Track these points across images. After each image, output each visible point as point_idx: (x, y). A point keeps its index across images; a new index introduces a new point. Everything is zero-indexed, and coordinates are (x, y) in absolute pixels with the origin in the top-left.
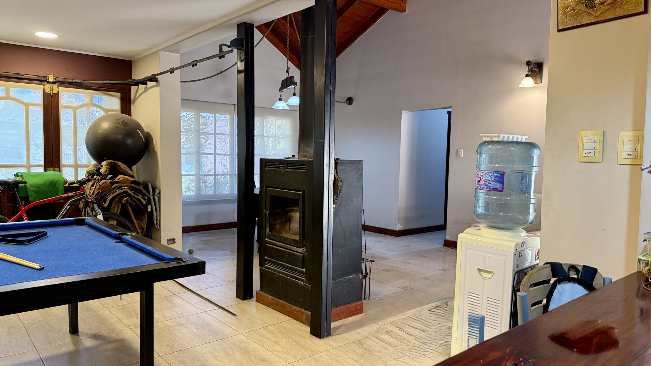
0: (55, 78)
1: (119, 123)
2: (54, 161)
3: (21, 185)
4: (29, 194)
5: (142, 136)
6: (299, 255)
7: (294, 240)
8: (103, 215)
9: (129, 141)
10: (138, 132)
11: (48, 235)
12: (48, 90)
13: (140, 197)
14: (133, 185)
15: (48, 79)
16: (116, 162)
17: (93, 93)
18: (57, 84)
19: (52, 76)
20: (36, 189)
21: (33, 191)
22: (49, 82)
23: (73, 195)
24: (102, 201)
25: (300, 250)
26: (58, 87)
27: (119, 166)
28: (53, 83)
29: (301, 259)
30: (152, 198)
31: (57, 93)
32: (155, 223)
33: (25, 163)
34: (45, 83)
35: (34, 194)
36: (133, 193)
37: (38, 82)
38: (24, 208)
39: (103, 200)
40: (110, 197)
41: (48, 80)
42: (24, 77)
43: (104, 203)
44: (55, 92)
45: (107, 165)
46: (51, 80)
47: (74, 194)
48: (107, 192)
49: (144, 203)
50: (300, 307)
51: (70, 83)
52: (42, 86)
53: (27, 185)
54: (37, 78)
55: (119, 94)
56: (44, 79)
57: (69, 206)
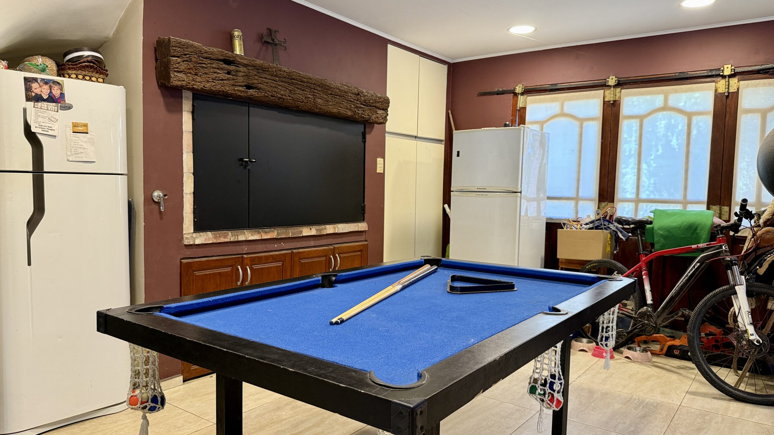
0: (733, 68)
2: (722, 196)
3: (648, 226)
12: (722, 90)
15: (723, 71)
18: (737, 77)
19: (730, 66)
21: (661, 235)
22: (724, 77)
23: (706, 246)
26: (738, 82)
28: (731, 76)
34: (719, 79)
35: (662, 239)
37: (708, 80)
38: (644, 259)
41: (721, 74)
43: (758, 267)
44: (732, 90)
46: (727, 72)
51: (758, 72)
52: (713, 84)
54: (706, 74)
56: (717, 73)
57: (698, 264)
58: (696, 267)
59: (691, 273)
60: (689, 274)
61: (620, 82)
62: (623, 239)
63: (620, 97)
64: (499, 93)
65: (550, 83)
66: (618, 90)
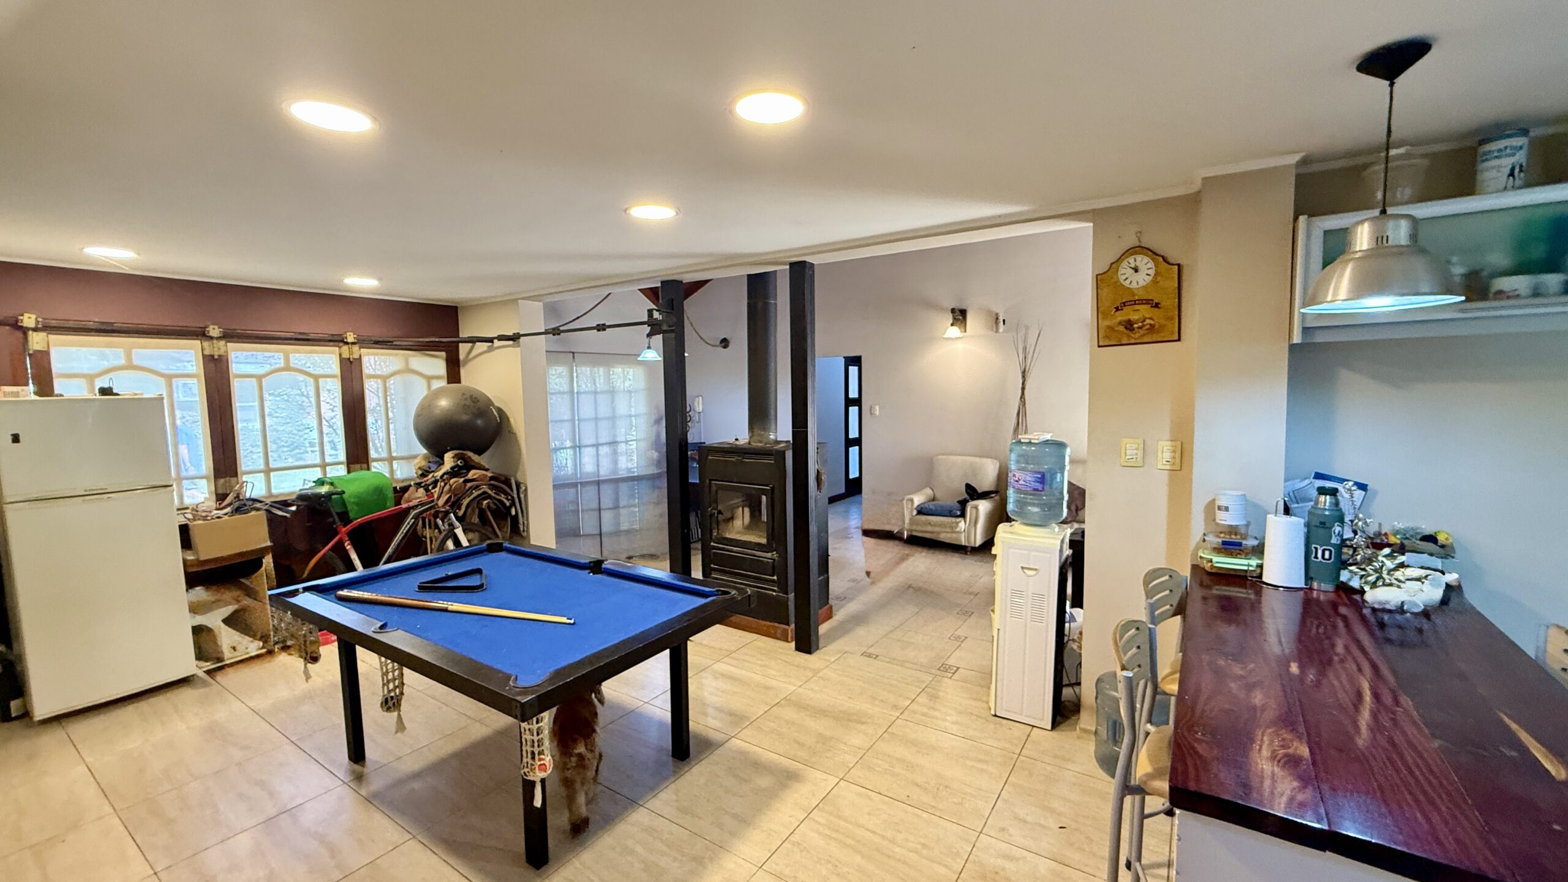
0: (355, 336)
1: (466, 399)
2: (360, 454)
5: (496, 414)
6: (768, 562)
9: (479, 422)
10: (489, 408)
12: (346, 355)
13: (502, 497)
14: (492, 482)
15: (346, 338)
16: (464, 452)
17: (407, 354)
19: (352, 334)
20: (356, 500)
22: (347, 343)
25: (769, 555)
26: (360, 349)
27: (470, 457)
28: (353, 343)
30: (515, 496)
31: (359, 357)
32: (522, 529)
33: (318, 460)
34: (341, 344)
35: (356, 507)
36: (495, 493)
37: (332, 344)
40: (465, 502)
41: (346, 340)
42: (309, 337)
45: (453, 457)
46: (351, 339)
49: (508, 504)
51: (376, 342)
52: (337, 349)
53: (345, 496)
54: (330, 338)
55: (443, 354)
56: (340, 338)
57: (413, 520)
59: (407, 529)
60: (405, 531)
61: (225, 334)
62: (286, 516)
63: (226, 352)
65: (97, 320)
66: (222, 343)
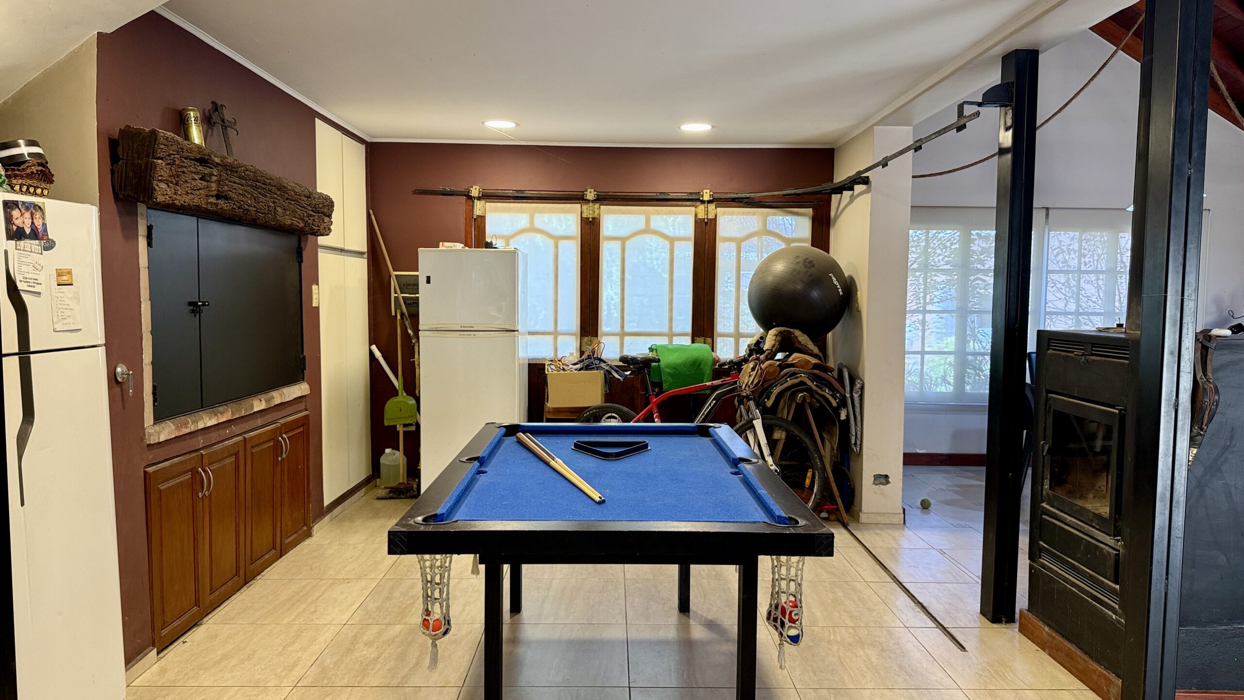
0: (711, 193)
1: (798, 263)
2: (705, 327)
3: (653, 364)
4: (664, 379)
5: (838, 284)
6: (1109, 553)
7: (1099, 517)
8: (763, 419)
9: (815, 294)
10: (831, 277)
11: (649, 448)
12: (701, 216)
13: (827, 393)
14: (816, 371)
15: (702, 197)
16: (792, 330)
17: (768, 212)
18: (714, 204)
19: (708, 191)
20: (673, 371)
21: (669, 374)
22: (703, 202)
23: (721, 383)
24: (764, 397)
25: (1109, 540)
26: (716, 208)
27: (796, 337)
28: (709, 202)
29: (1112, 562)
30: (848, 395)
31: (714, 217)
32: (853, 442)
33: (666, 330)
34: (698, 203)
35: (669, 378)
36: (816, 385)
37: (688, 203)
38: (655, 400)
39: (766, 394)
40: (776, 391)
41: (701, 199)
42: (669, 197)
43: (766, 400)
44: (711, 216)
45: (776, 336)
46: (706, 197)
47: (722, 381)
48: (773, 381)
49: (834, 404)
50: (1106, 669)
51: (733, 200)
52: (693, 208)
53: (662, 364)
54: (687, 197)
55: (810, 211)
56: (697, 197)
57: (714, 402)
58: (712, 405)
59: (707, 411)
60: (706, 413)
61: (600, 197)
62: (620, 379)
63: (599, 215)
64: (445, 194)
65: (514, 189)
66: (597, 205)
